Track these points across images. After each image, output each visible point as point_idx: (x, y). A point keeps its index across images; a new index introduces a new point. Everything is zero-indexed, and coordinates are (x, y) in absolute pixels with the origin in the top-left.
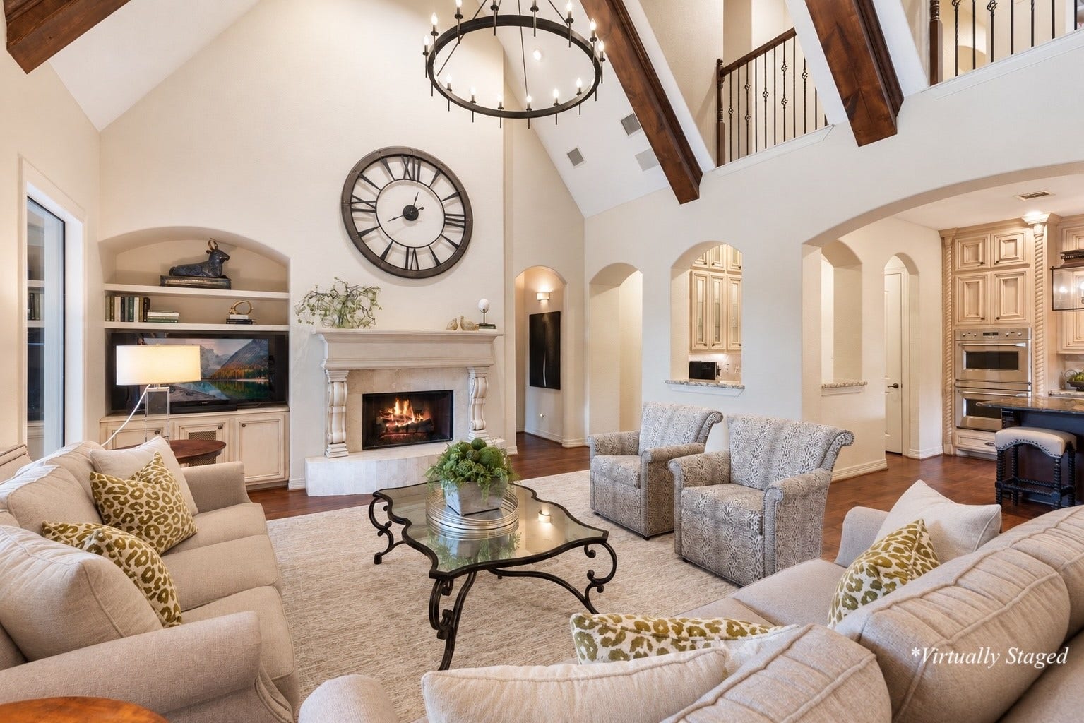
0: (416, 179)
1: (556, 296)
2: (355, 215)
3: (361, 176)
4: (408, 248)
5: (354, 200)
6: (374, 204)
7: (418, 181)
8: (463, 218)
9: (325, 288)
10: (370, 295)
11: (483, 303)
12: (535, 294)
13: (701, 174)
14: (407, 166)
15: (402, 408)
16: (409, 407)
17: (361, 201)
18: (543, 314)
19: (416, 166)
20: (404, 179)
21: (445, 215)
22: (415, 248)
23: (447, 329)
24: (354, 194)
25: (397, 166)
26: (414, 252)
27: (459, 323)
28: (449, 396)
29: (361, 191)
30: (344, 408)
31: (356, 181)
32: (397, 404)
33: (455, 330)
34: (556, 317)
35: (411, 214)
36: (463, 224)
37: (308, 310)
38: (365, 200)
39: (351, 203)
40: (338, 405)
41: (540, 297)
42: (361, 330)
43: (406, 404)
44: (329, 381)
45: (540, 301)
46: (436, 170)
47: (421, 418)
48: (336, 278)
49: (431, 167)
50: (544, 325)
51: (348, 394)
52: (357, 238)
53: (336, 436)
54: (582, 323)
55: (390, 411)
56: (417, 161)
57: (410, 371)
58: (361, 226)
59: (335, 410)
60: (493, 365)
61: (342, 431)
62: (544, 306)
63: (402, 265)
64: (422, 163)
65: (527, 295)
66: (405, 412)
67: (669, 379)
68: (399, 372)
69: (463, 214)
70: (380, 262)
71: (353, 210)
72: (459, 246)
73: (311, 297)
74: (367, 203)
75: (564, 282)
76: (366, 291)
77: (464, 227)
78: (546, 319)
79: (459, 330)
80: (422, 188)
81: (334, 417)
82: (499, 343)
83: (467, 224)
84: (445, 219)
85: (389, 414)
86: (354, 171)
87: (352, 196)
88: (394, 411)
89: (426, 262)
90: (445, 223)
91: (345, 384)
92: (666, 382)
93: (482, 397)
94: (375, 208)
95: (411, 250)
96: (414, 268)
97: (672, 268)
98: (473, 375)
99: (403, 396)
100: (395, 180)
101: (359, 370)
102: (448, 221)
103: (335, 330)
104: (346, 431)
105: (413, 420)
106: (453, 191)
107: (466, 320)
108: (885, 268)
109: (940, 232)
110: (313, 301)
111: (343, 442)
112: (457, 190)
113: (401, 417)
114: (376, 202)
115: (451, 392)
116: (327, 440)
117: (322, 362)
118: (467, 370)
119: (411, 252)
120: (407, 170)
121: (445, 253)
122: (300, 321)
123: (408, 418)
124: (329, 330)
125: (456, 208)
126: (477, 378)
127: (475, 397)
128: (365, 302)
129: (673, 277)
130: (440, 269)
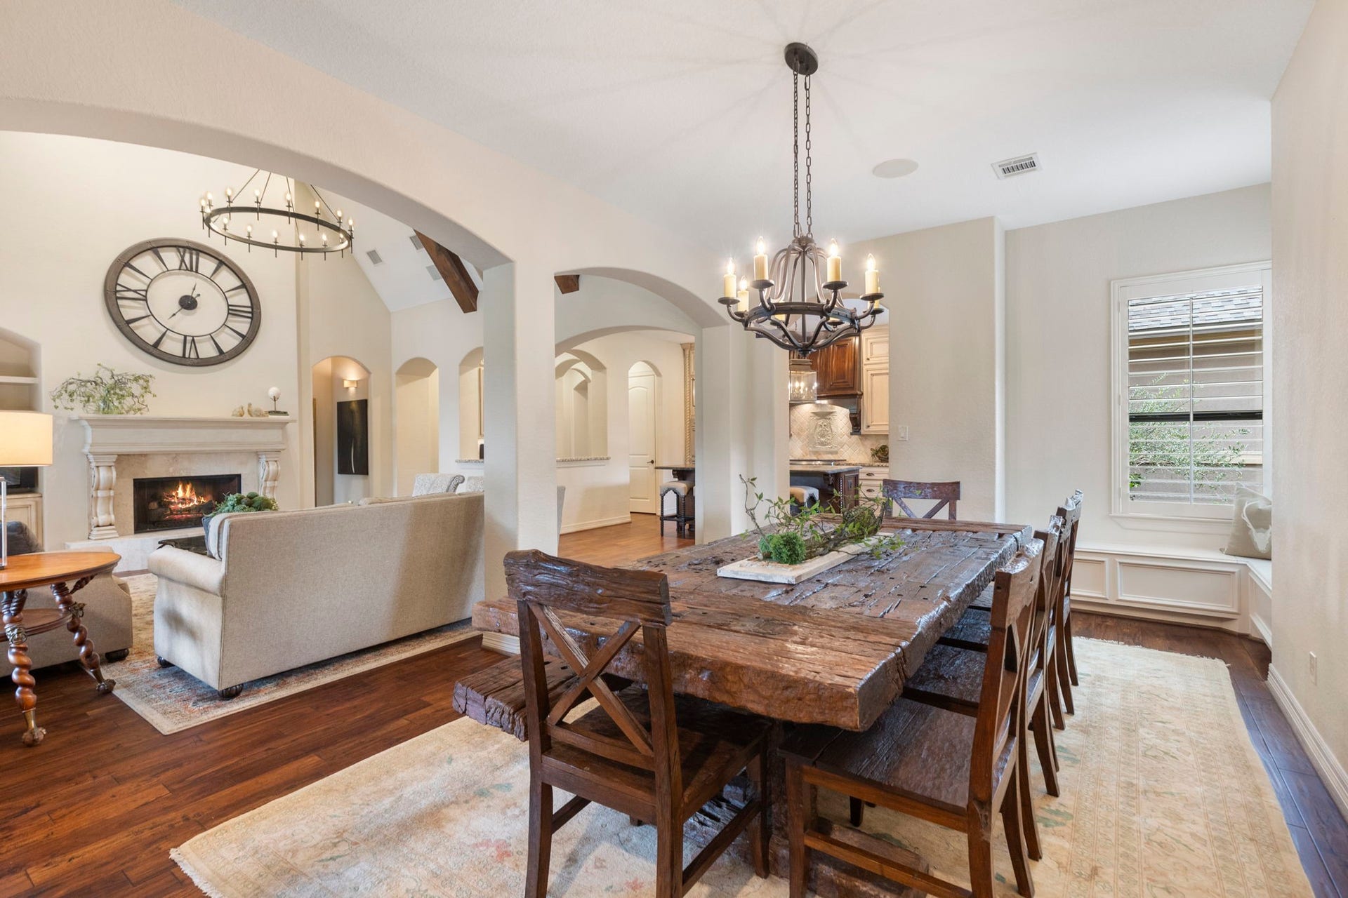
0: (194, 270)
1: (363, 384)
2: (120, 302)
3: (128, 265)
4: (185, 337)
5: (119, 288)
6: (144, 293)
7: (197, 272)
8: (250, 310)
9: (88, 374)
10: (141, 382)
11: (273, 391)
12: (342, 381)
13: (478, 292)
14: (183, 257)
15: (185, 490)
16: (191, 490)
17: (129, 290)
18: (350, 402)
19: (194, 257)
20: (180, 269)
21: (229, 305)
22: (193, 337)
23: (233, 415)
24: (119, 282)
25: (171, 258)
26: (193, 340)
27: (246, 410)
28: (236, 480)
29: (126, 279)
30: (112, 493)
31: (121, 270)
32: (181, 486)
33: (242, 416)
34: (363, 404)
35: (188, 303)
36: (250, 315)
37: (65, 396)
38: (132, 289)
39: (117, 291)
40: (105, 489)
41: (346, 384)
42: (131, 416)
43: (188, 487)
44: (93, 465)
45: (348, 388)
46: (217, 261)
47: (202, 500)
48: (99, 365)
49: (213, 259)
50: (352, 412)
51: (117, 478)
52: (125, 327)
53: (102, 519)
54: (389, 411)
55: (174, 494)
56: (194, 252)
57: (190, 455)
58: (128, 313)
59: (100, 493)
60: (284, 450)
61: (109, 514)
62: (352, 394)
63: (179, 353)
64: (201, 254)
65: (334, 382)
66: (188, 494)
67: (458, 458)
68: (175, 456)
69: (250, 305)
70: (153, 350)
71: (117, 298)
72: (245, 336)
73: (71, 383)
74: (135, 291)
75: (369, 373)
76: (137, 379)
77: (252, 318)
78: (354, 406)
79: (246, 417)
80: (201, 278)
81: (100, 502)
82: (292, 429)
83: (254, 313)
84: (229, 309)
85: (172, 496)
86: (118, 260)
87: (117, 284)
88: (177, 494)
89: (207, 351)
90: (229, 313)
91: (113, 469)
92: (456, 461)
93: (275, 480)
94: (146, 296)
95: (189, 339)
96: (193, 355)
97: (460, 365)
98: (263, 460)
99: (186, 480)
100: (168, 271)
101: (128, 455)
102: (233, 311)
103: (101, 416)
104: (114, 513)
105: (196, 503)
106: (238, 283)
107: (254, 407)
108: (629, 371)
109: (681, 344)
110: (71, 388)
111: (111, 525)
112: (242, 281)
113: (184, 499)
114: (146, 291)
115: (239, 476)
116: (90, 524)
117: (83, 447)
118: (257, 454)
119: (189, 341)
120: (183, 261)
121: (229, 342)
122: (56, 407)
123: (191, 500)
124: (91, 415)
125: (242, 299)
126: (267, 461)
127: (266, 481)
128: (136, 388)
129: (461, 373)
130: (223, 357)
